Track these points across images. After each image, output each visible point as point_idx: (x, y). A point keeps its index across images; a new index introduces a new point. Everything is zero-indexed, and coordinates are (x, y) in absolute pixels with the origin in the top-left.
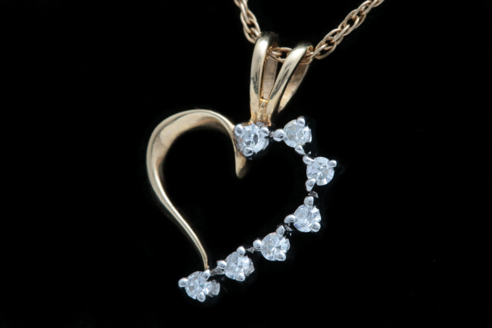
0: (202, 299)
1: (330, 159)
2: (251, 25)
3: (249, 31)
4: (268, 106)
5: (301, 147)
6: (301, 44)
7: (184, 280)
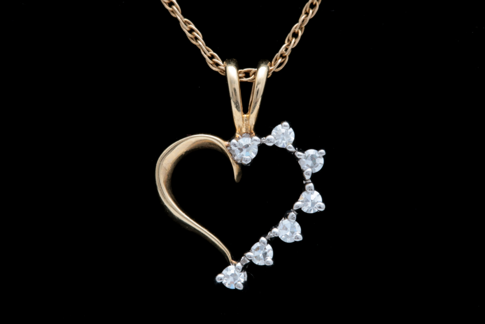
0: (239, 287)
1: (318, 149)
2: (212, 57)
3: (211, 62)
4: (251, 119)
5: (291, 146)
6: (262, 63)
7: (220, 276)
